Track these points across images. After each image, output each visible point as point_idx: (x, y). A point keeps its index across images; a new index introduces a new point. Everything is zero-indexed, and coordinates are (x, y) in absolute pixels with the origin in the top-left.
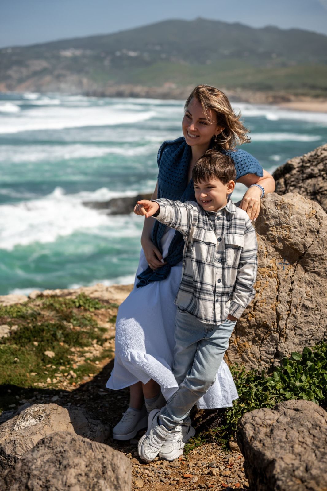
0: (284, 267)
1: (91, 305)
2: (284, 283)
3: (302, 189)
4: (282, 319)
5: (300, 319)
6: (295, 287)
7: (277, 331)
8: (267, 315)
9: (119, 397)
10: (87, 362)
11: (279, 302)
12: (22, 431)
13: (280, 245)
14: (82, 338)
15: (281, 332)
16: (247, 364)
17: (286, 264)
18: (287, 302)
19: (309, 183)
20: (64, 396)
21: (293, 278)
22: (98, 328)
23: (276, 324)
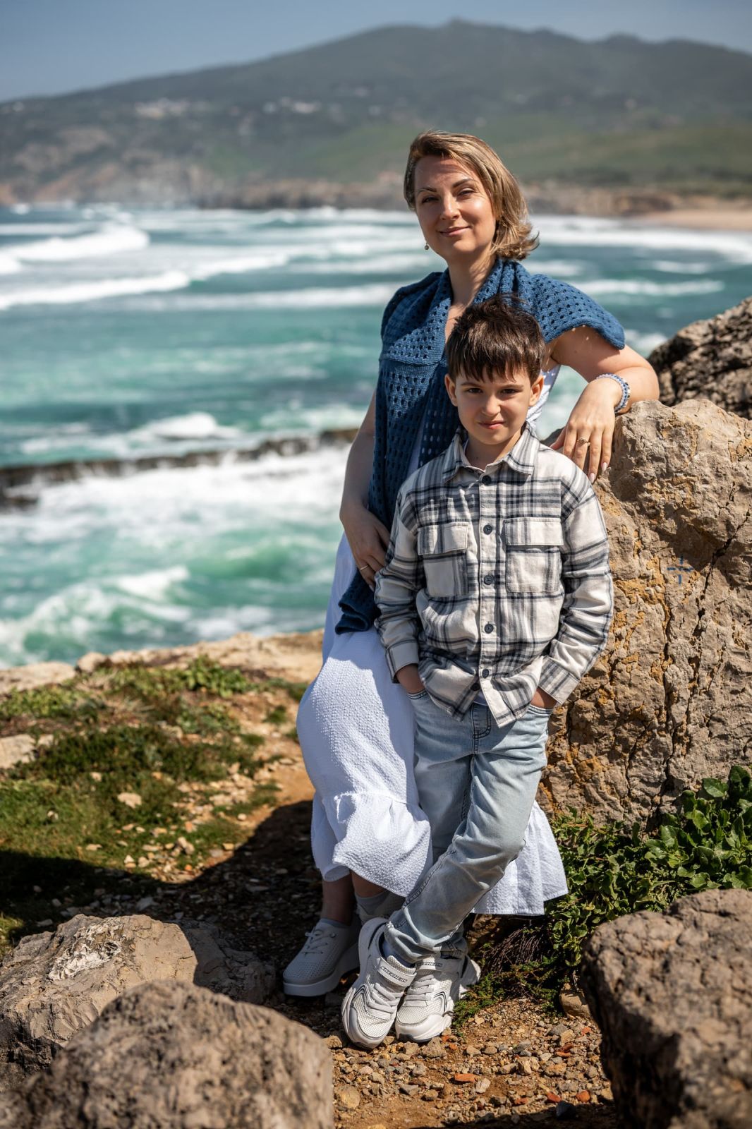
0: (680, 576)
1: (223, 684)
2: (682, 615)
3: (715, 396)
4: (678, 701)
5: (720, 700)
6: (709, 623)
7: (666, 730)
8: (643, 691)
9: (296, 896)
10: (219, 817)
11: (670, 660)
12: (68, 983)
13: (670, 525)
14: (204, 761)
15: (676, 730)
16: (598, 809)
17: (686, 570)
18: (690, 660)
19: (730, 381)
20: (166, 896)
21: (702, 602)
22: (241, 736)
23: (664, 711)
